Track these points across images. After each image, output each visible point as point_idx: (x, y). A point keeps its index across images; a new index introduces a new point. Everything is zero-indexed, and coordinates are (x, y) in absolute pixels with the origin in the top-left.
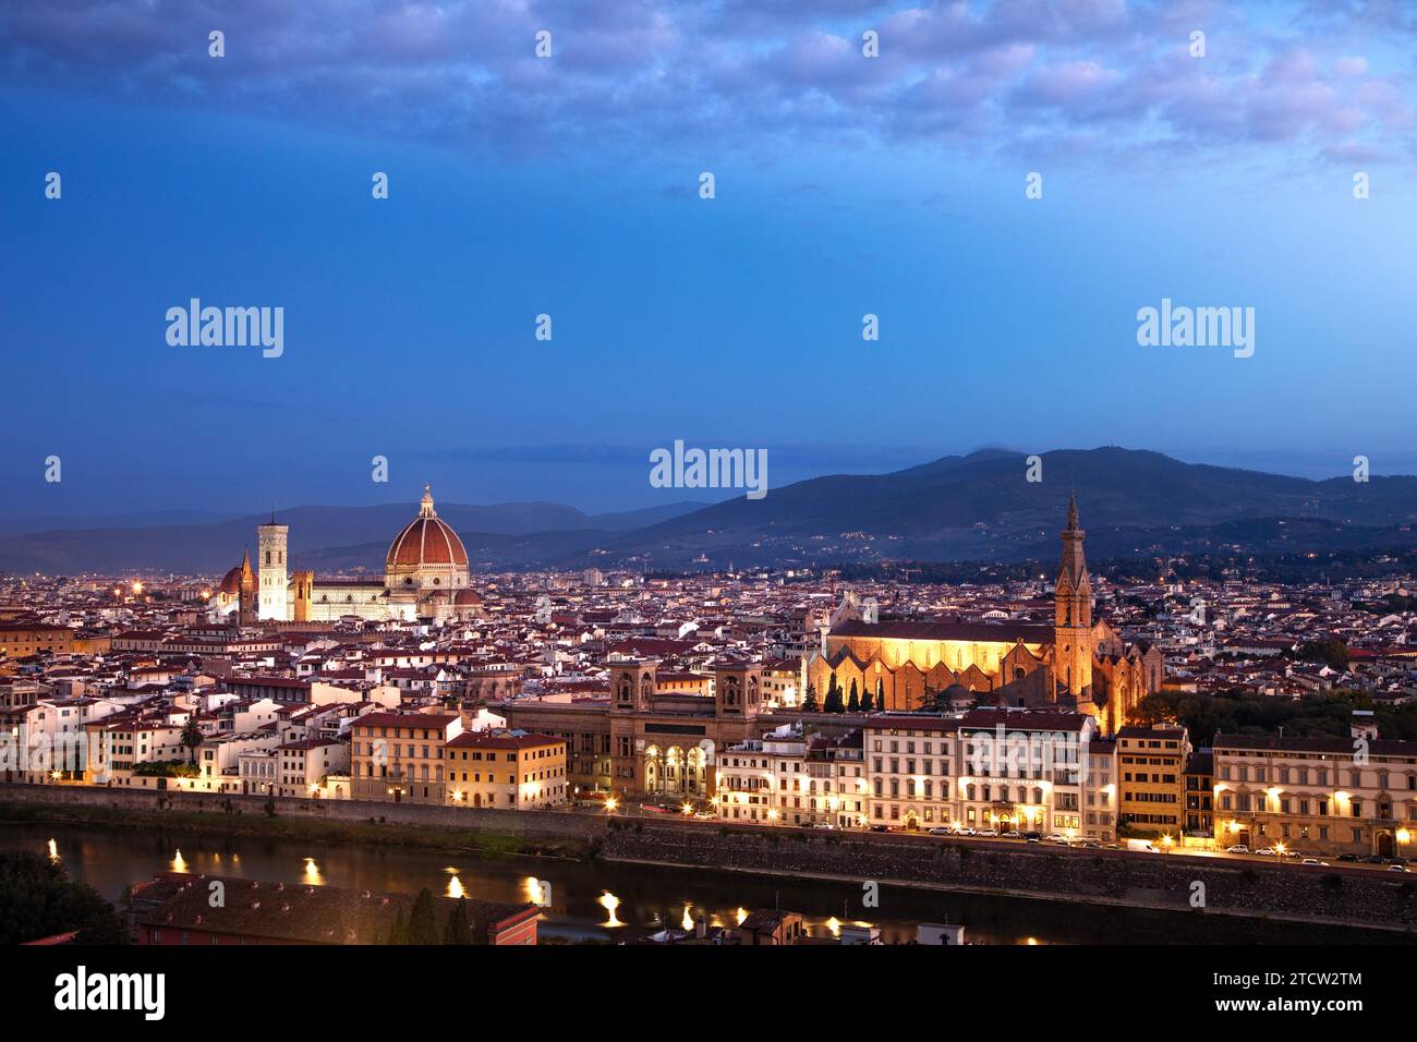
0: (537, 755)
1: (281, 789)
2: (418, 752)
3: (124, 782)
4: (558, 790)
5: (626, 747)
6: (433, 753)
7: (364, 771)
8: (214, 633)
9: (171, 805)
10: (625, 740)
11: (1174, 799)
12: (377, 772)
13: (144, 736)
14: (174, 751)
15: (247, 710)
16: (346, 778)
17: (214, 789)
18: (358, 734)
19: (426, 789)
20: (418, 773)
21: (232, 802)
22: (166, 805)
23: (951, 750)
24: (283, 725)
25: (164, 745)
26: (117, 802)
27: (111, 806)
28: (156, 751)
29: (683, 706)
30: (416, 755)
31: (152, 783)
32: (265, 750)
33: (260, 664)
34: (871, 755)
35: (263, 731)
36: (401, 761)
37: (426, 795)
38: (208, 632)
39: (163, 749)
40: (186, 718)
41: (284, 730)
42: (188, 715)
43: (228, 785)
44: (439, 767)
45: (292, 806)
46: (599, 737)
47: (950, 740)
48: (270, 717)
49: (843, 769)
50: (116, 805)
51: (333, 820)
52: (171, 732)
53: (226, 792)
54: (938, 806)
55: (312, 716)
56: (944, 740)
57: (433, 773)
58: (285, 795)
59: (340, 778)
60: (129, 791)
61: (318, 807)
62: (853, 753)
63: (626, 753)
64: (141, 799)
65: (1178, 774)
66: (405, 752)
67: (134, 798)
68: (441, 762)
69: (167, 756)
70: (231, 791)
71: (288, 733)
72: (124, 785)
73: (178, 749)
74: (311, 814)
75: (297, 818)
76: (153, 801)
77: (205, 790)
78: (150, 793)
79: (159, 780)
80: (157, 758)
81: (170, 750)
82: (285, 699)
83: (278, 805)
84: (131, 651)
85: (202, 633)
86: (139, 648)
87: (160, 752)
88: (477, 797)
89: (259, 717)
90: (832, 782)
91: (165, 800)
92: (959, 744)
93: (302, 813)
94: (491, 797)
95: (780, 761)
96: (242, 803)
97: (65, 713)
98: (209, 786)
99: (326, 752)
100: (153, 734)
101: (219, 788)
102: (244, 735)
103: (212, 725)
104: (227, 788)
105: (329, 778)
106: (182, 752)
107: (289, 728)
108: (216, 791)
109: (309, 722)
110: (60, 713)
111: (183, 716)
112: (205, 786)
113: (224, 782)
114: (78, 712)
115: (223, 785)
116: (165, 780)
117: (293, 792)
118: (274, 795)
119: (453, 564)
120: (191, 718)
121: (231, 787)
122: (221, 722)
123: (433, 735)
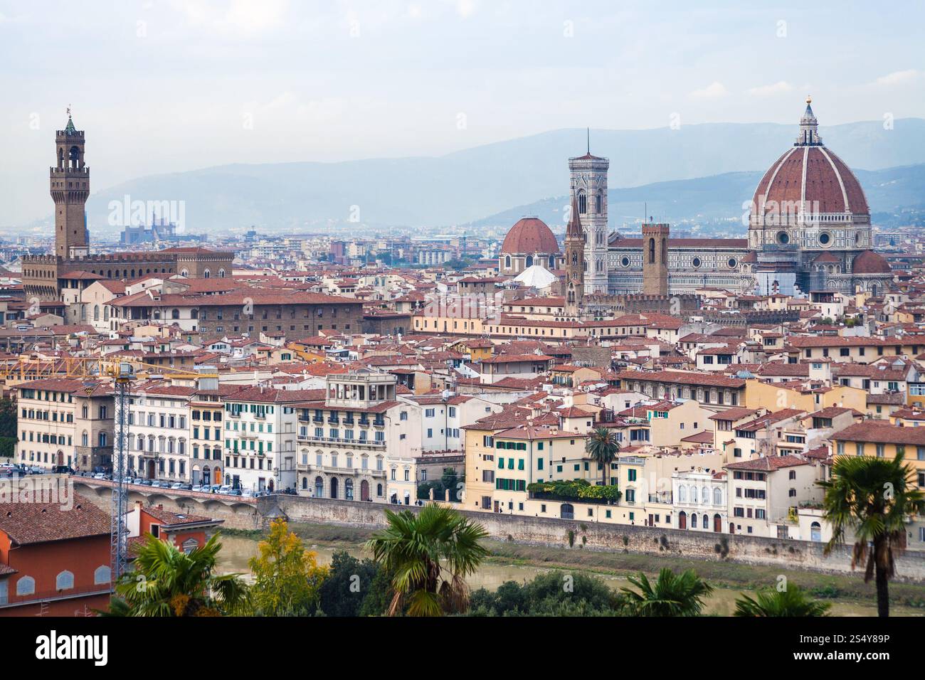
1: (732, 525)
3: (516, 506)
8: (544, 310)
9: (585, 540)
13: (541, 447)
14: (577, 468)
15: (665, 415)
17: (640, 521)
21: (669, 539)
22: (578, 541)
24: (722, 436)
25: (564, 460)
26: (512, 533)
27: (504, 538)
28: (555, 466)
31: (554, 509)
32: (707, 470)
33: (641, 354)
35: (689, 445)
38: (536, 309)
39: (564, 465)
40: (589, 424)
41: (726, 444)
42: (591, 420)
43: (657, 517)
45: (753, 547)
48: (698, 425)
50: (510, 537)
51: (812, 571)
52: (572, 443)
53: (658, 525)
55: (763, 427)
58: (737, 532)
59: (817, 513)
60: (528, 520)
61: (792, 550)
64: (544, 530)
67: (534, 529)
69: (569, 474)
70: (662, 524)
71: (730, 449)
72: (516, 511)
73: (582, 466)
75: (761, 565)
76: (560, 534)
77: (627, 522)
78: (551, 522)
79: (562, 506)
80: (557, 477)
81: (572, 466)
82: (721, 401)
83: (732, 546)
84: (442, 334)
85: (527, 309)
86: (449, 330)
87: (560, 469)
89: (682, 425)
91: (577, 533)
93: (768, 559)
96: (683, 541)
97: (429, 414)
98: (632, 516)
99: (792, 475)
100: (551, 444)
101: (646, 520)
102: (666, 449)
103: (621, 434)
104: (657, 519)
105: (800, 511)
106: (587, 468)
107: (732, 441)
108: (643, 524)
109: (761, 434)
110: (424, 413)
111: (585, 421)
112: (628, 516)
113: (654, 512)
114: (444, 412)
115: (651, 516)
116: (572, 506)
117: (750, 529)
118: (723, 532)
119: (847, 212)
120: (595, 423)
121: (663, 519)
122: (632, 431)
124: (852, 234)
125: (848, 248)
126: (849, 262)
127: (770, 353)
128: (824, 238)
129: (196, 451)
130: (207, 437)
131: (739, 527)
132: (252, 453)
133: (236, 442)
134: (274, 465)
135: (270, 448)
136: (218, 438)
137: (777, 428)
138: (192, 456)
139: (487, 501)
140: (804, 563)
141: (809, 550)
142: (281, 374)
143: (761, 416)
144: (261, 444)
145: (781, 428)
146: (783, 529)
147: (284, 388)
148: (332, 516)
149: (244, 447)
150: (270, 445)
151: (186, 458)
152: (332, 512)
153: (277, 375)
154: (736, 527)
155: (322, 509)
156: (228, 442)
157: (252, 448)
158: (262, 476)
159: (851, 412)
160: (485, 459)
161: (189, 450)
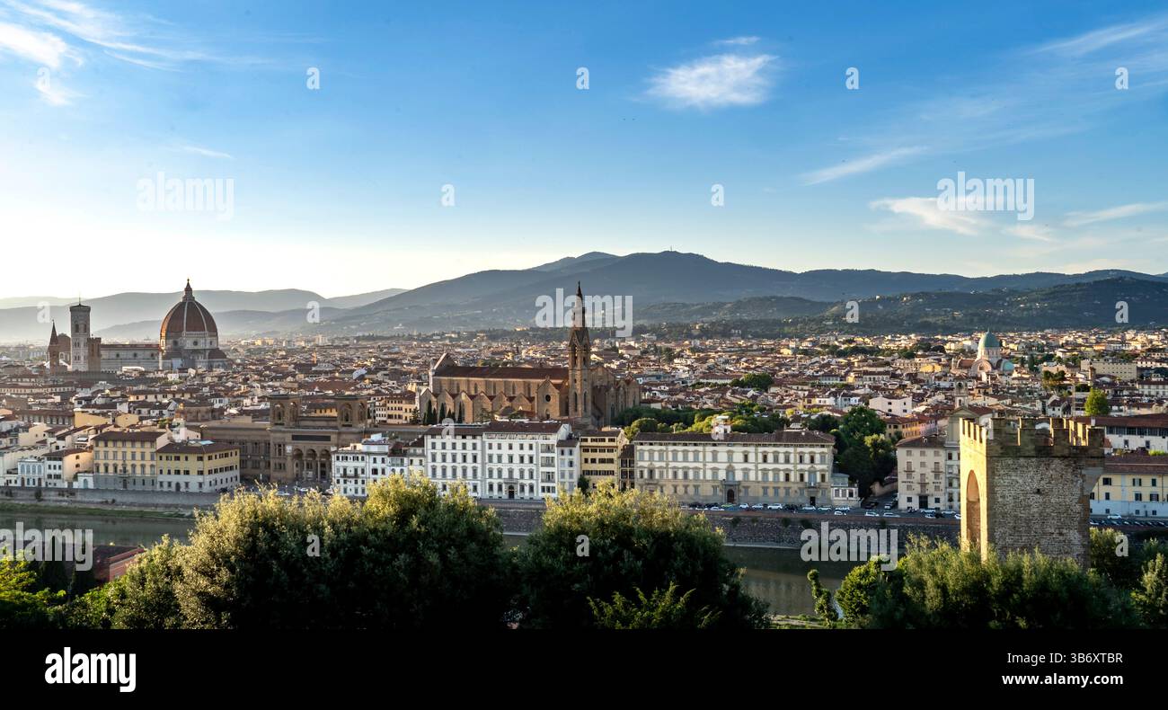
0: (218, 457)
1: (46, 483)
2: (138, 456)
4: (234, 479)
5: (280, 450)
6: (148, 456)
7: (102, 469)
8: (28, 380)
10: (280, 446)
11: (612, 473)
12: (111, 469)
15: (27, 431)
16: (91, 475)
18: (97, 446)
19: (144, 480)
20: (138, 470)
21: (13, 491)
23: (479, 447)
24: (50, 440)
29: (318, 423)
30: (137, 458)
32: (36, 457)
33: (50, 400)
34: (429, 452)
35: (36, 445)
36: (127, 462)
37: (144, 484)
41: (51, 443)
43: (10, 481)
44: (152, 466)
45: (53, 493)
46: (263, 444)
47: (478, 441)
48: (43, 435)
49: (412, 461)
51: (81, 502)
53: (9, 485)
54: (471, 482)
55: (70, 434)
56: (474, 441)
57: (148, 470)
58: (49, 486)
59: (86, 474)
61: (72, 493)
62: (419, 451)
63: (280, 454)
65: (615, 458)
66: (129, 456)
68: (154, 463)
70: (12, 484)
71: (53, 445)
74: (66, 498)
75: (56, 501)
82: (56, 423)
83: (44, 493)
85: (19, 380)
88: (178, 485)
89: (35, 435)
90: (405, 469)
92: (483, 443)
93: (60, 498)
94: (187, 484)
95: (372, 457)
96: (20, 492)
99: (77, 457)
101: (4, 483)
102: (25, 448)
105: (79, 474)
107: (56, 442)
117: (53, 484)
118: (41, 486)
119: (206, 332)
121: (13, 482)
123: (148, 445)
124: (208, 341)
125: (208, 347)
126: (207, 354)
127: (114, 398)
128: (196, 343)
131: (50, 483)
140: (78, 498)
141: (80, 492)
146: (70, 484)
154: (48, 483)
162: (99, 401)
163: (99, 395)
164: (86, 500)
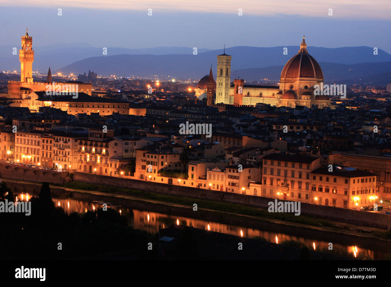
0: (360, 181)
1: (227, 188)
3: (153, 179)
6: (304, 176)
7: (268, 182)
9: (175, 192)
12: (275, 183)
13: (162, 157)
14: (176, 166)
15: (211, 148)
16: (259, 185)
18: (266, 164)
19: (300, 194)
20: (296, 185)
22: (173, 192)
24: (228, 156)
27: (147, 190)
30: (295, 176)
31: (166, 180)
35: (218, 159)
36: (288, 179)
37: (299, 197)
39: (172, 164)
40: (182, 150)
41: (229, 159)
42: (183, 149)
43: (201, 184)
44: (307, 184)
45: (232, 197)
48: (222, 152)
50: (149, 190)
52: (175, 156)
55: (243, 153)
57: (303, 186)
58: (229, 191)
59: (256, 185)
60: (155, 184)
61: (245, 199)
64: (161, 188)
67: (158, 187)
68: (308, 181)
69: (173, 168)
71: (231, 161)
72: (153, 181)
73: (178, 165)
74: (241, 202)
76: (166, 189)
77: (190, 186)
78: (165, 185)
79: (169, 179)
80: (168, 168)
82: (234, 143)
83: (225, 196)
84: (156, 116)
86: (159, 114)
87: (170, 166)
88: (327, 201)
89: (217, 152)
91: (172, 189)
93: (237, 202)
94: (334, 201)
96: (208, 194)
97: (126, 144)
98: (192, 184)
99: (249, 171)
100: (166, 157)
101: (197, 186)
102: (209, 160)
103: (194, 154)
104: (201, 186)
105: (250, 184)
106: (180, 166)
107: (232, 158)
108: (196, 187)
109: (241, 156)
110: (124, 144)
111: (181, 148)
112: (191, 184)
113: (200, 183)
114: (132, 143)
115: (199, 184)
116: (172, 179)
117: (233, 190)
118: (223, 191)
120: (184, 150)
121: (203, 185)
122: (198, 153)
123: (305, 166)
129: (43, 154)
130: (47, 149)
131: (229, 189)
132: (62, 156)
133: (57, 152)
134: (70, 160)
135: (69, 154)
136: (51, 149)
137: (248, 154)
138: (42, 156)
139: (142, 176)
140: (249, 203)
141: (251, 199)
142: (77, 127)
143: (243, 149)
144: (66, 153)
145: (249, 154)
146: (244, 191)
147: (76, 133)
148: (88, 180)
149: (60, 153)
150: (69, 153)
151: (40, 157)
152: (88, 178)
153: (75, 127)
154: (228, 189)
155: (85, 177)
156: (54, 151)
157: (63, 154)
158: (66, 164)
159: (274, 149)
160: (142, 161)
161: (41, 154)
162: (253, 128)
163: (252, 124)
164: (256, 204)
